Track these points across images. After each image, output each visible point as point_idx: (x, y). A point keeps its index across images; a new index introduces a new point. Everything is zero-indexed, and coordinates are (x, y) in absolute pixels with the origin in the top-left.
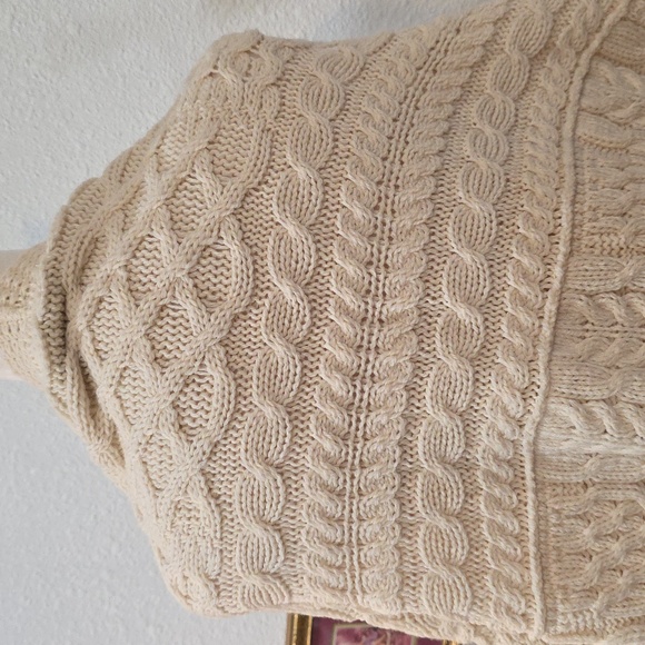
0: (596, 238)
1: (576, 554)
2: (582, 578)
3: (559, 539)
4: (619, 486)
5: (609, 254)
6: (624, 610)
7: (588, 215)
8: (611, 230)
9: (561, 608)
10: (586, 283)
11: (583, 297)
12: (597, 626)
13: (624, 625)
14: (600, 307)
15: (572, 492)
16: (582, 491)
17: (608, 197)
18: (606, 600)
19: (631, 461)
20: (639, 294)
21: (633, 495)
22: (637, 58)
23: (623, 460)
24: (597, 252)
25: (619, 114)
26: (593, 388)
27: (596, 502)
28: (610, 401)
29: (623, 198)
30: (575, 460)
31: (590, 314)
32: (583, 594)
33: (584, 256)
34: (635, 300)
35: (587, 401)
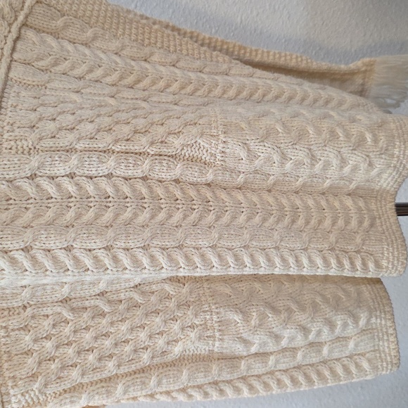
0: (12, 143)
1: (22, 354)
2: (25, 369)
3: (8, 346)
4: (48, 305)
5: (22, 153)
6: (58, 385)
7: (7, 128)
8: (23, 137)
9: (12, 392)
10: (5, 173)
11: (4, 182)
12: (42, 399)
13: (60, 395)
14: (18, 188)
15: (16, 313)
16: (23, 311)
17: (22, 116)
18: (43, 381)
19: (54, 287)
20: (44, 178)
21: (59, 309)
22: (54, 28)
23: (48, 287)
24: (13, 152)
25: (41, 64)
26: (13, 242)
27: (33, 317)
28: (26, 250)
29: (33, 116)
30: (14, 291)
31: (12, 194)
32: (27, 380)
33: (4, 155)
34: (42, 182)
35: (11, 251)
